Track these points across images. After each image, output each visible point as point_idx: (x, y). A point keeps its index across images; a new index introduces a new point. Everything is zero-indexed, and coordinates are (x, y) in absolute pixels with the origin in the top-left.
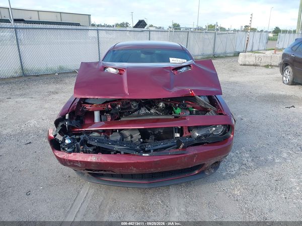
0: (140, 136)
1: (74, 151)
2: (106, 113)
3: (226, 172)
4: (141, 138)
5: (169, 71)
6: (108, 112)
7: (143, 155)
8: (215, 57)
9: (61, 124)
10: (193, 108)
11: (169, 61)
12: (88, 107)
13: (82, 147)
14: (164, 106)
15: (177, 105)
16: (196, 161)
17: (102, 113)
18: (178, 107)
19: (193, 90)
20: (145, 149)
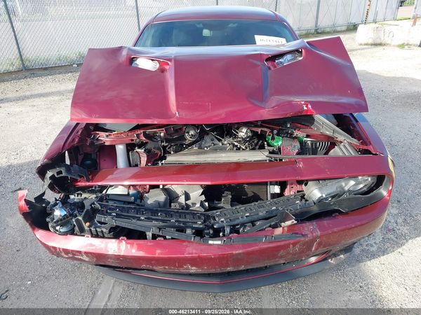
0: (203, 198)
1: (72, 232)
2: (139, 148)
3: (361, 248)
4: (205, 201)
5: (259, 63)
6: (141, 145)
7: (210, 242)
8: (318, 33)
9: (49, 174)
10: (308, 136)
11: (254, 42)
12: (103, 137)
13: (88, 224)
14: (250, 134)
15: (275, 132)
16: (316, 249)
17: (130, 147)
18: (278, 134)
19: (311, 103)
20: (213, 225)
